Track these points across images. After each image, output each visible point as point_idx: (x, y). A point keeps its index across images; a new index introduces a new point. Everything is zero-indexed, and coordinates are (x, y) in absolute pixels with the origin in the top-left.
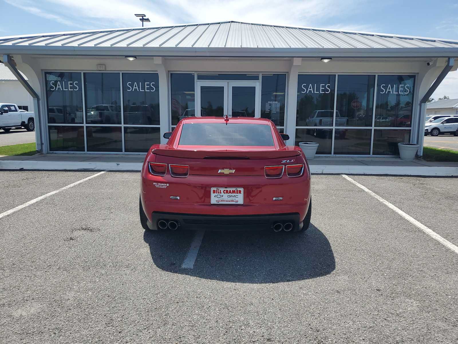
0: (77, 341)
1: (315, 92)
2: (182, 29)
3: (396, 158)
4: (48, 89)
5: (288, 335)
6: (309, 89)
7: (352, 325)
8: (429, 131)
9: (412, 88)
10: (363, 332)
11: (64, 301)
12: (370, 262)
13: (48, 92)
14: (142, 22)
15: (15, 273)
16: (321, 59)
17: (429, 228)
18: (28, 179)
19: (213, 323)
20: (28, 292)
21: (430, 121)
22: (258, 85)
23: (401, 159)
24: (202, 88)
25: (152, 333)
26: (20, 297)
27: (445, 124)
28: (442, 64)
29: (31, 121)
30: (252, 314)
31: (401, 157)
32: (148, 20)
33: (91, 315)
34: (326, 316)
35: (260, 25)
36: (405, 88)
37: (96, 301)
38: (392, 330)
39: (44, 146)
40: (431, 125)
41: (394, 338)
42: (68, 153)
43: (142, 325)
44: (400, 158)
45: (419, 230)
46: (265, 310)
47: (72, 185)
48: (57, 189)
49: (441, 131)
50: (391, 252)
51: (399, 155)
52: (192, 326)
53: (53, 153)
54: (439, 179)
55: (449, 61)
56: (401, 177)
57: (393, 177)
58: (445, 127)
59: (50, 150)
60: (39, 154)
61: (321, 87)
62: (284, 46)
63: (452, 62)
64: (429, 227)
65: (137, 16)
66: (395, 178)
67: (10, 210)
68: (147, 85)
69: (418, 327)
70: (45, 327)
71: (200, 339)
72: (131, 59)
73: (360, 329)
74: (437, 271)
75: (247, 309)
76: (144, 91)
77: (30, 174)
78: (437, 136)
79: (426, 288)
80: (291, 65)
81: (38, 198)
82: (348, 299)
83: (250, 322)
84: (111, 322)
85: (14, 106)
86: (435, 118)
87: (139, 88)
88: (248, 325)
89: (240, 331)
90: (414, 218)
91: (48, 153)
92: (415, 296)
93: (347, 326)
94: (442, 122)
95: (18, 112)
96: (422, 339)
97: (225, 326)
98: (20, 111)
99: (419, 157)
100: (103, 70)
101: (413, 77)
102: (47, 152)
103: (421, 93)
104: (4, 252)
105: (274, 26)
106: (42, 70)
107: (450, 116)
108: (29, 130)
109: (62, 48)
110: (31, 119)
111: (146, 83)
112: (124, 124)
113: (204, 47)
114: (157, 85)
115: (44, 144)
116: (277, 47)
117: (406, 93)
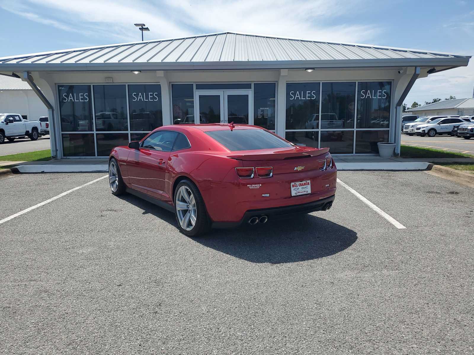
1: (302, 99)
2: (181, 42)
3: (376, 156)
4: (61, 100)
6: (296, 96)
8: (426, 132)
11: (108, 246)
13: (61, 103)
14: (141, 31)
15: (69, 234)
16: (306, 69)
18: (52, 179)
20: (83, 242)
21: (428, 122)
22: (250, 93)
23: (381, 157)
24: (200, 97)
27: (441, 125)
28: (411, 72)
29: (35, 130)
31: (380, 155)
32: (147, 29)
33: (127, 251)
35: (253, 36)
36: (383, 93)
37: (129, 246)
39: (58, 152)
40: (428, 126)
42: (79, 158)
44: (380, 156)
47: (91, 182)
48: (79, 185)
49: (438, 132)
51: (379, 153)
53: (66, 158)
54: (407, 172)
55: (416, 70)
56: (374, 172)
58: (442, 128)
59: (64, 156)
60: (54, 160)
61: (307, 94)
62: (272, 59)
63: (418, 71)
65: (137, 26)
66: (369, 172)
68: (151, 95)
72: (136, 73)
76: (148, 100)
77: (52, 176)
78: (434, 136)
80: (279, 75)
81: (67, 192)
85: (18, 116)
86: (432, 119)
87: (143, 97)
91: (62, 159)
94: (439, 123)
95: (22, 122)
98: (25, 121)
99: (396, 154)
100: (111, 83)
101: (390, 83)
102: (61, 158)
105: (267, 37)
106: (55, 84)
107: (447, 117)
108: (33, 139)
109: (76, 65)
110: (35, 129)
111: (150, 93)
112: (130, 131)
113: (201, 61)
114: (159, 95)
115: (58, 150)
116: (265, 59)
117: (383, 97)
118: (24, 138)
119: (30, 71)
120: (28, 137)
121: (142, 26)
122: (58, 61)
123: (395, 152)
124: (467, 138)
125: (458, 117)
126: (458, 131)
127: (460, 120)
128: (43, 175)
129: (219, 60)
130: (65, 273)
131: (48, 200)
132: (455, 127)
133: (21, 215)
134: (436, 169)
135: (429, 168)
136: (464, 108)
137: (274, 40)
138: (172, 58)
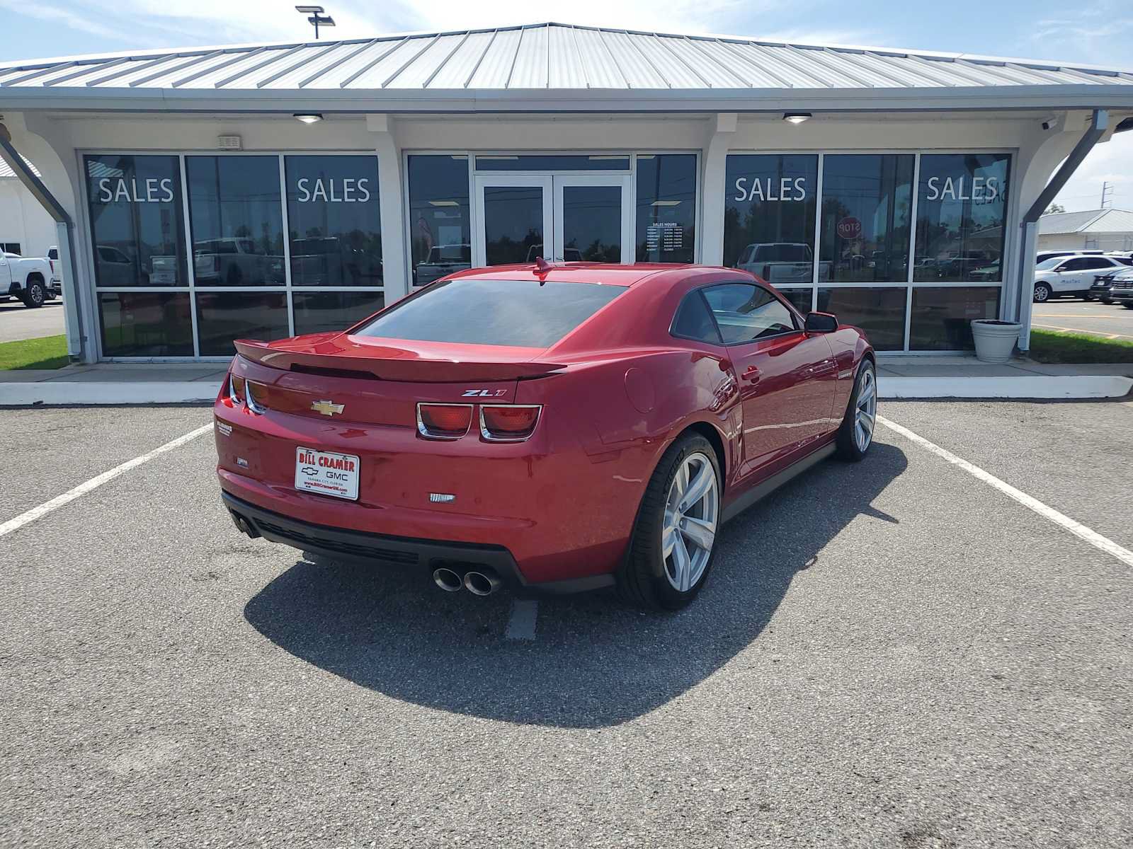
0: (292, 828)
1: (769, 199)
2: (428, 43)
3: (965, 356)
4: (94, 196)
5: (808, 792)
6: (753, 192)
7: (954, 764)
9: (1002, 187)
10: (986, 781)
11: (232, 732)
12: (962, 611)
13: (95, 206)
14: (315, 27)
15: (89, 665)
16: (785, 117)
17: (1083, 524)
18: (62, 428)
19: (616, 772)
20: (137, 711)
22: (627, 183)
23: (978, 359)
24: (488, 191)
25: (473, 803)
26: (117, 726)
27: (1061, 273)
28: (1077, 125)
29: (37, 281)
30: (708, 745)
31: (977, 354)
32: (329, 20)
33: (311, 763)
34: (888, 743)
35: (621, 32)
36: (986, 186)
37: (314, 728)
38: (1054, 773)
39: (88, 344)
41: (1061, 790)
42: (150, 362)
43: (444, 784)
44: (975, 356)
45: (1060, 531)
46: (736, 736)
47: (179, 441)
48: (142, 452)
49: (1054, 290)
51: (975, 349)
52: (568, 782)
53: (111, 361)
54: (1078, 405)
55: (1094, 119)
56: (988, 404)
57: (968, 404)
58: (1064, 281)
59: (105, 355)
60: (78, 366)
61: (783, 185)
62: (693, 84)
63: (1104, 120)
64: (1083, 522)
65: (301, 12)
66: (973, 404)
67: (37, 508)
68: (349, 185)
69: (1113, 761)
70: (200, 796)
71: (596, 813)
72: (309, 120)
73: (977, 773)
74: (1126, 628)
75: (693, 735)
76: (340, 200)
77: (64, 416)
78: (1045, 301)
79: (1109, 669)
80: (711, 131)
81: (101, 476)
82: (930, 702)
83: (709, 765)
84: (365, 779)
86: (1040, 259)
87: (328, 193)
88: (704, 774)
89: (688, 788)
90: (1043, 502)
91: (98, 363)
92: (1088, 688)
93: (943, 766)
94: (1057, 269)
95: (2, 259)
96: (1128, 791)
97: (650, 778)
98: (7, 257)
99: (1022, 352)
100: (237, 150)
101: (1005, 157)
102: (96, 360)
103: (1025, 198)
104: (48, 613)
105: (659, 35)
106: (76, 150)
107: (1073, 254)
108: (30, 305)
109: (130, 93)
110: (35, 277)
111: (346, 181)
112: (292, 285)
113: (494, 86)
114: (374, 189)
115: (88, 339)
116: (676, 86)
117: (987, 198)
118: (7, 301)
120: (17, 299)
121: (316, 12)
122: (80, 82)
123: (1019, 346)
125: (1101, 253)
126: (1112, 289)
127: (1110, 262)
128: (37, 412)
129: (548, 85)
131: (35, 510)
132: (1098, 278)
136: (1100, 233)
137: (679, 43)
138: (411, 80)
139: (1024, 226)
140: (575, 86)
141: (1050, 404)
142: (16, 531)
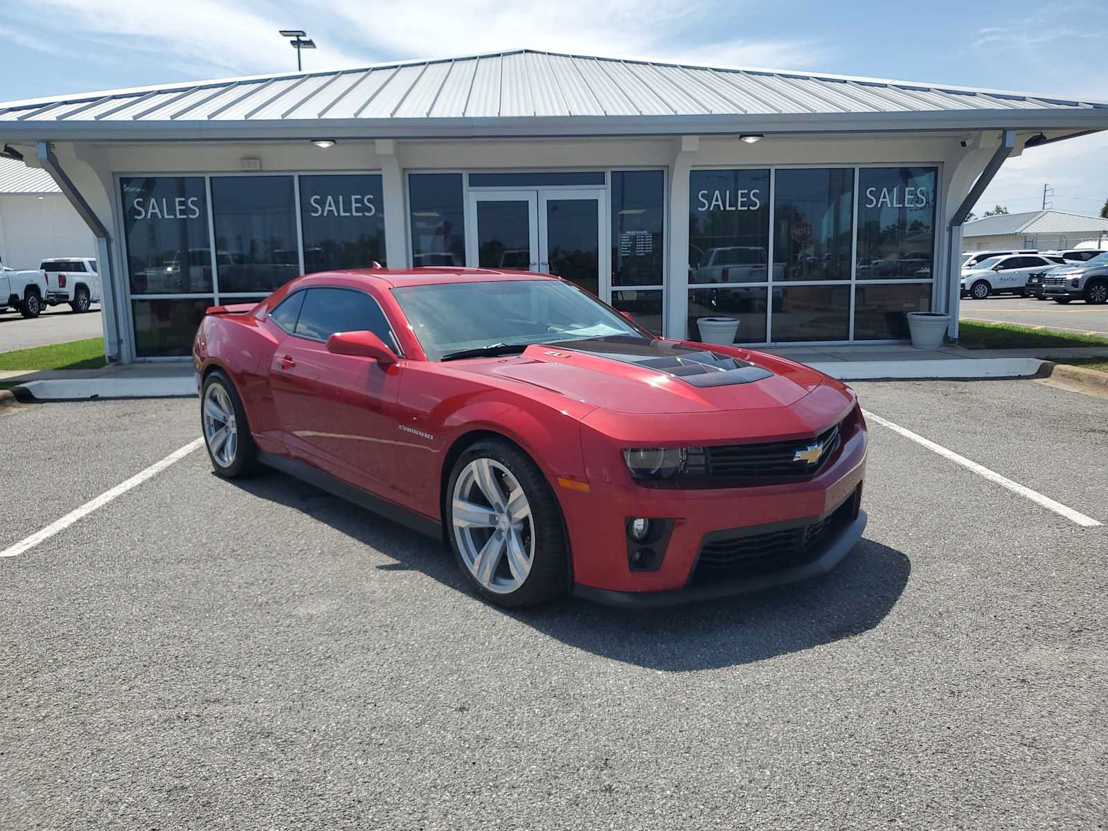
1: (728, 208)
2: (420, 72)
3: (903, 344)
4: (128, 213)
6: (714, 203)
8: (968, 288)
9: (931, 197)
11: (368, 594)
13: (129, 221)
14: (297, 49)
16: (741, 137)
17: (980, 465)
18: (129, 415)
20: (295, 585)
21: (969, 265)
22: (603, 196)
23: (914, 347)
24: (482, 206)
27: (1000, 271)
28: (990, 143)
29: (33, 293)
31: (913, 341)
32: (310, 44)
35: (592, 58)
36: (916, 194)
38: (931, 601)
39: (124, 346)
40: (970, 275)
41: (934, 609)
44: (911, 344)
45: (961, 469)
49: (993, 287)
50: (916, 503)
51: (910, 338)
53: (144, 362)
54: (994, 382)
55: (1004, 137)
56: (919, 383)
57: (902, 383)
58: (1001, 279)
59: (138, 356)
60: (115, 365)
61: (740, 196)
62: (662, 111)
63: (1011, 139)
64: (980, 463)
65: (285, 36)
66: (906, 383)
68: (356, 201)
70: (362, 625)
72: (324, 145)
76: (349, 214)
78: (985, 298)
80: (676, 150)
86: (979, 259)
87: (338, 208)
91: (132, 362)
94: (996, 267)
98: (6, 270)
99: (952, 340)
100: (256, 171)
101: (933, 170)
102: (130, 360)
103: (951, 205)
105: (625, 61)
106: (114, 174)
107: (1010, 254)
108: (27, 315)
109: (172, 125)
110: (32, 289)
111: (353, 197)
113: (488, 115)
114: (379, 203)
115: (124, 341)
116: (646, 112)
117: (918, 205)
119: (52, 140)
120: (14, 310)
121: (298, 36)
122: (126, 115)
123: (949, 335)
124: (1063, 301)
125: (1036, 253)
126: (1044, 285)
127: (1043, 260)
128: (98, 403)
129: (534, 113)
130: (292, 676)
131: (146, 471)
132: (1032, 276)
133: (93, 513)
134: (1064, 373)
135: (1044, 372)
136: (1037, 234)
137: (645, 69)
138: (414, 110)
139: (950, 230)
140: (558, 114)
141: (971, 382)
142: (141, 485)
